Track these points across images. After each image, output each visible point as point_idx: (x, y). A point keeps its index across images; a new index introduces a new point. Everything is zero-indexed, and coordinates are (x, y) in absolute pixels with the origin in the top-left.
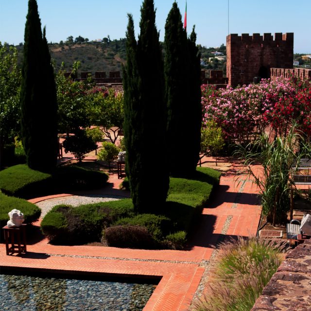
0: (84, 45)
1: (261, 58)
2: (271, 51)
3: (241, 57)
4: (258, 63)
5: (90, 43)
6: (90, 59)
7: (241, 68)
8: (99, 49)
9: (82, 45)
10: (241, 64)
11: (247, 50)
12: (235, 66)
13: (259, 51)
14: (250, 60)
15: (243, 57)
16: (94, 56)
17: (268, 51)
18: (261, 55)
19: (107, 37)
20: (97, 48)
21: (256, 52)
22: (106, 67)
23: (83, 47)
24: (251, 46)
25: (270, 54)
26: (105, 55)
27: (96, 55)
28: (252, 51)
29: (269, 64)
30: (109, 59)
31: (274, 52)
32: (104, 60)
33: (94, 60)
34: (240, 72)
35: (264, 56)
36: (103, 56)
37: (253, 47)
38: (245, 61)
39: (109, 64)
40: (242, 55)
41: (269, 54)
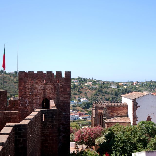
0: (3, 75)
1: (44, 92)
2: (52, 86)
3: (27, 90)
4: (42, 96)
5: (7, 74)
6: (6, 82)
7: (27, 100)
8: (12, 77)
9: (2, 75)
10: (28, 96)
11: (33, 85)
12: (22, 98)
13: (42, 86)
14: (34, 93)
15: (29, 91)
16: (8, 81)
17: (49, 86)
18: (44, 90)
19: (17, 71)
20: (11, 76)
21: (39, 86)
22: (14, 87)
23: (3, 76)
24: (36, 81)
25: (52, 89)
26: (14, 81)
27: (9, 81)
28: (37, 86)
29: (51, 96)
30: (16, 82)
31: (55, 87)
32: (14, 83)
33: (8, 83)
34: (26, 103)
35: (46, 90)
36: (13, 81)
37: (37, 83)
38: (30, 94)
39: (16, 85)
40: (28, 89)
41: (50, 88)
